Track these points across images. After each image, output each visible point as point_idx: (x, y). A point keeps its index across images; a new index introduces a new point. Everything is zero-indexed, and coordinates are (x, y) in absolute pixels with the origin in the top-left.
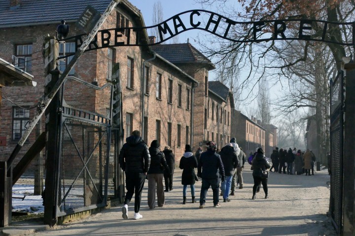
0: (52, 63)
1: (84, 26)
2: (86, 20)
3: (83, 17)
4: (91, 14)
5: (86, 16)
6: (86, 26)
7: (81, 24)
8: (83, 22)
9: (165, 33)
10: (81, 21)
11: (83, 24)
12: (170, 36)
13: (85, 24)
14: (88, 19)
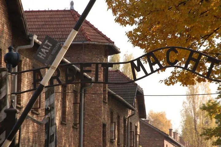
0: (4, 100)
1: (43, 58)
2: (46, 52)
3: (42, 49)
4: (51, 45)
5: (45, 47)
6: (46, 58)
7: (41, 57)
8: (42, 55)
9: (139, 70)
10: (40, 53)
11: (43, 56)
12: (144, 75)
13: (45, 56)
14: (48, 51)
